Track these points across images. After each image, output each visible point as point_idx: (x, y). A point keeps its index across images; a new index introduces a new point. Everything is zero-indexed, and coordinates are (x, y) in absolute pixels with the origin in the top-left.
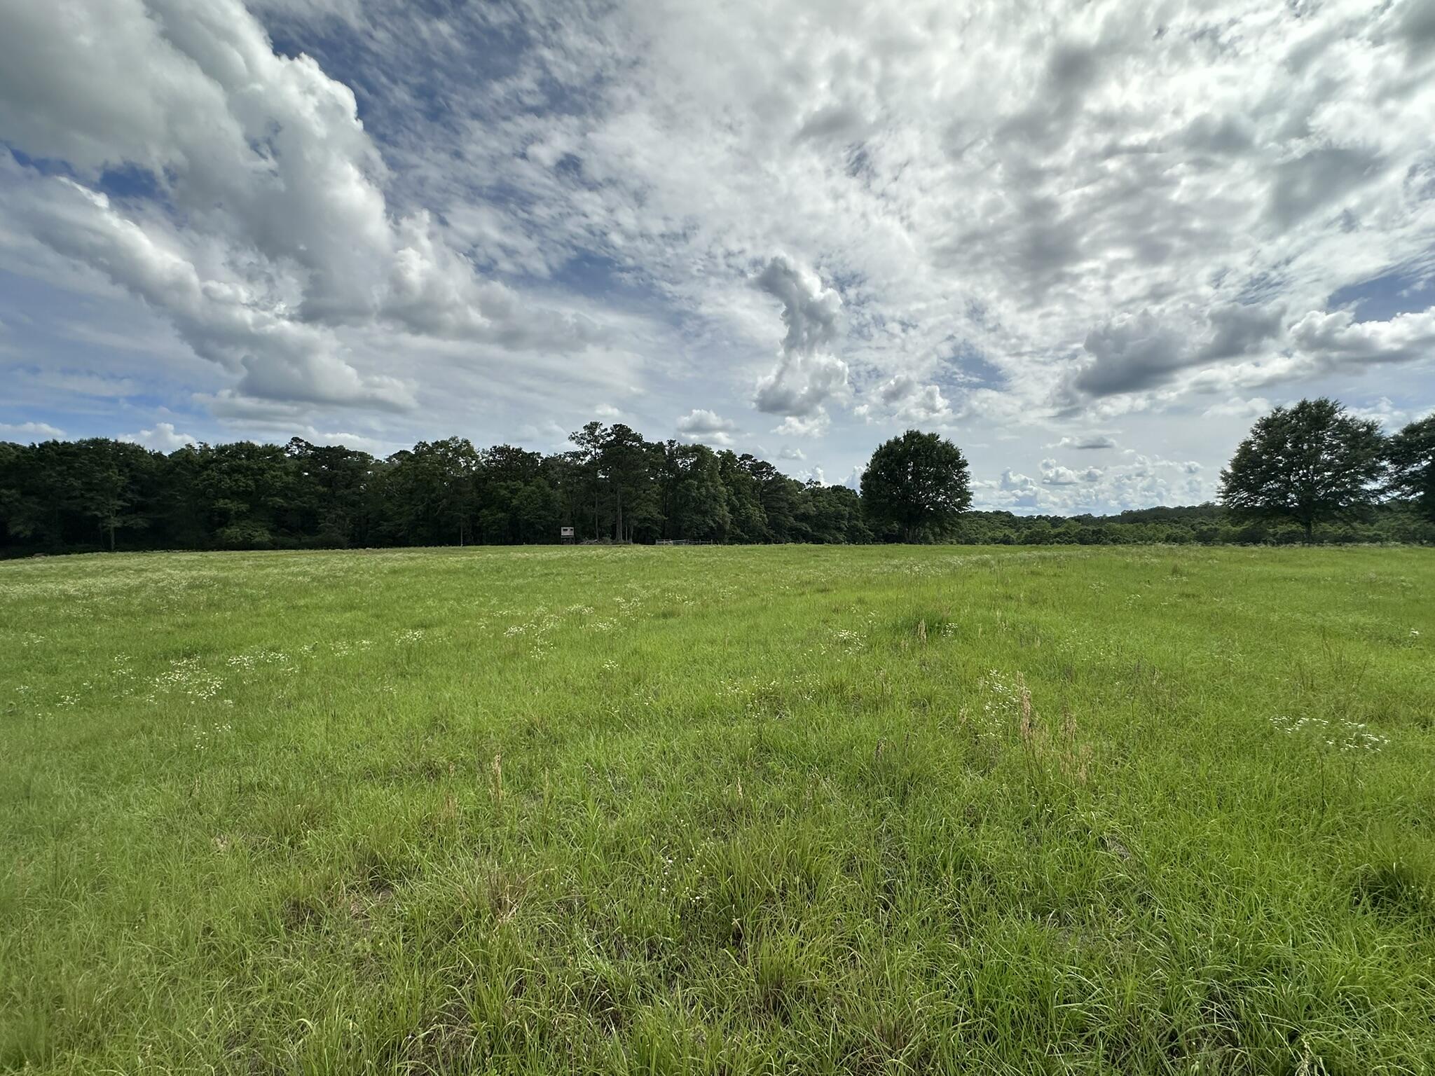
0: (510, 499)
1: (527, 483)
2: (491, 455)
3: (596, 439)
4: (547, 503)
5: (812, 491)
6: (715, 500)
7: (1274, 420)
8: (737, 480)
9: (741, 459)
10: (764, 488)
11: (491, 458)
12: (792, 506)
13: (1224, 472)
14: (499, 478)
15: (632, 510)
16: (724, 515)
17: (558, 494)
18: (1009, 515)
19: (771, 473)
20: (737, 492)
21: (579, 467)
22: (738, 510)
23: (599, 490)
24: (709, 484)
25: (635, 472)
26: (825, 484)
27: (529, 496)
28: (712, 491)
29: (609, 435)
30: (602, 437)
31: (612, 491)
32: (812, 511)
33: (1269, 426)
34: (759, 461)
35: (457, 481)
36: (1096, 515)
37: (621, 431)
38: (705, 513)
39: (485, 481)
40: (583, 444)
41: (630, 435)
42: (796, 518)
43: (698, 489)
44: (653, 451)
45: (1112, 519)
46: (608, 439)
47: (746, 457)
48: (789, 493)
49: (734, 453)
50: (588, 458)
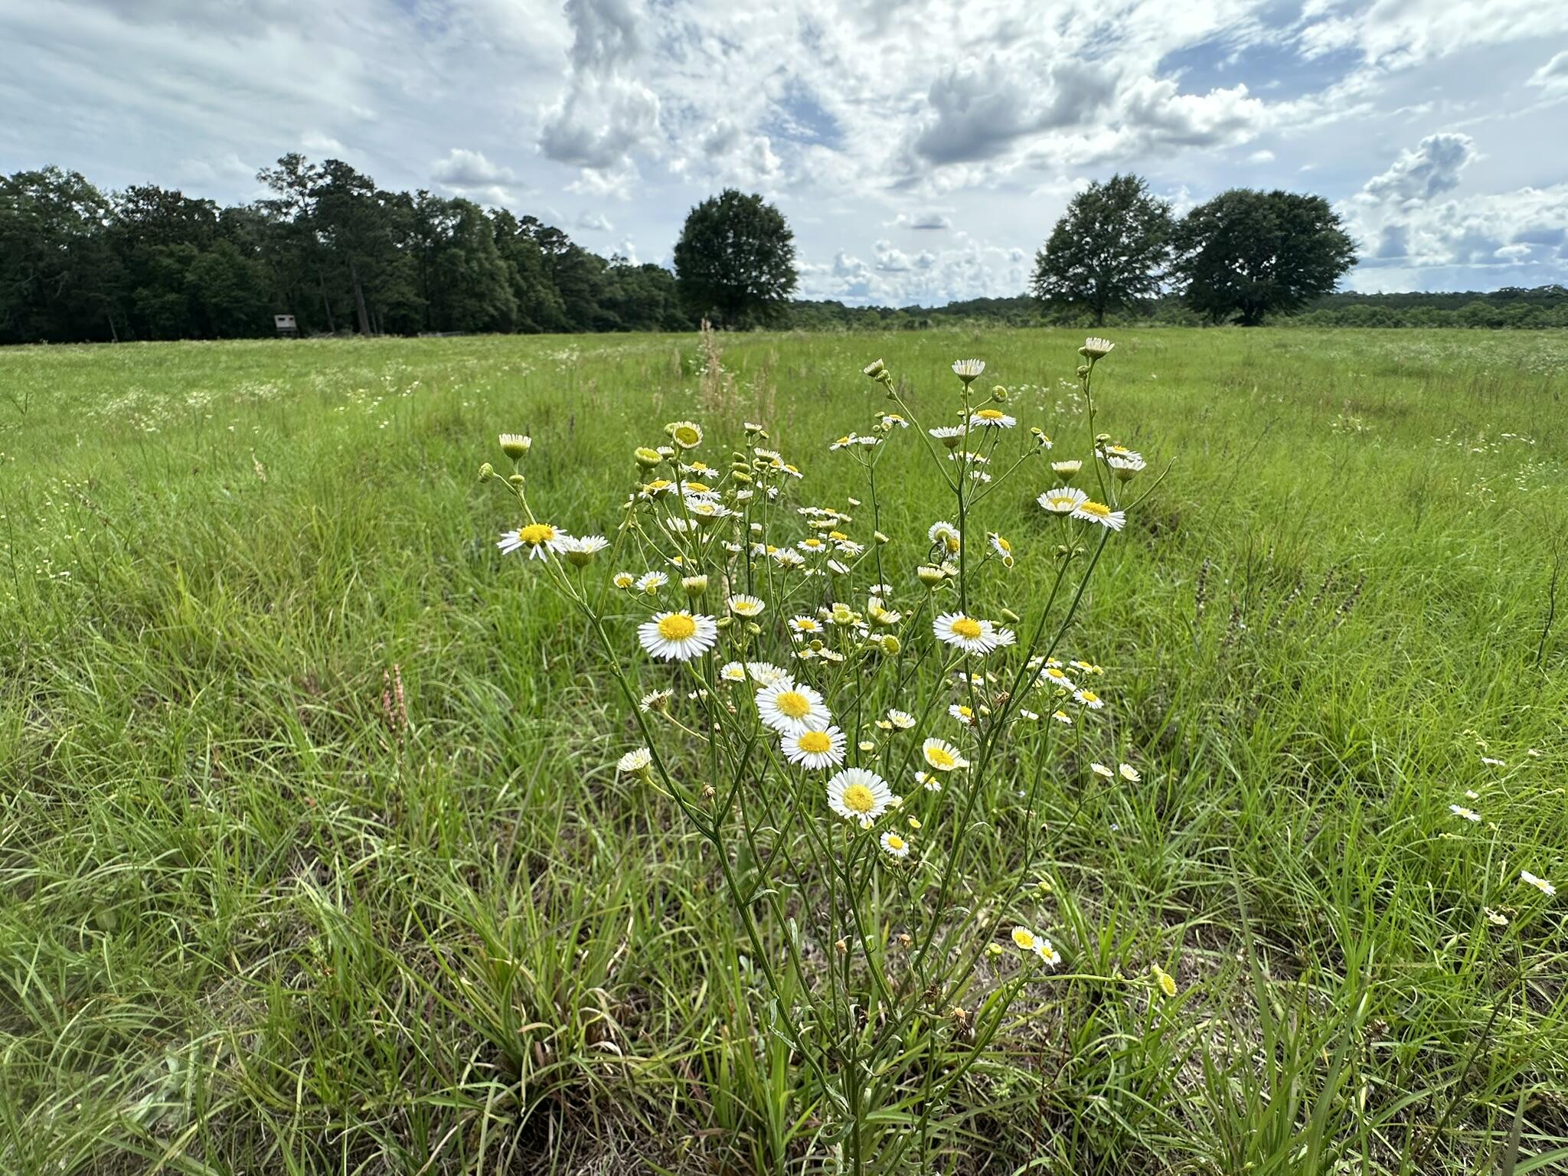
0: (180, 272)
1: (203, 248)
2: (130, 200)
3: (301, 182)
4: (243, 279)
5: (619, 269)
6: (493, 279)
7: (1089, 196)
8: (520, 252)
9: (523, 222)
10: (558, 264)
11: (131, 206)
12: (595, 289)
13: (1039, 254)
14: (153, 238)
15: (377, 290)
16: (507, 300)
17: (260, 267)
18: (839, 304)
19: (562, 244)
20: (523, 269)
21: (283, 225)
22: (526, 293)
23: (322, 261)
24: (482, 255)
25: (372, 234)
26: (635, 262)
27: (212, 268)
28: (487, 265)
29: (321, 176)
30: (311, 179)
31: (343, 263)
32: (620, 295)
33: (1084, 202)
34: (547, 226)
35: (77, 243)
36: (925, 306)
37: (339, 171)
38: (481, 297)
39: (130, 242)
40: (281, 188)
41: (355, 178)
42: (601, 304)
43: (467, 262)
44: (396, 205)
45: (939, 310)
46: (321, 182)
47: (528, 220)
48: (590, 272)
49: (512, 213)
50: (294, 211)
